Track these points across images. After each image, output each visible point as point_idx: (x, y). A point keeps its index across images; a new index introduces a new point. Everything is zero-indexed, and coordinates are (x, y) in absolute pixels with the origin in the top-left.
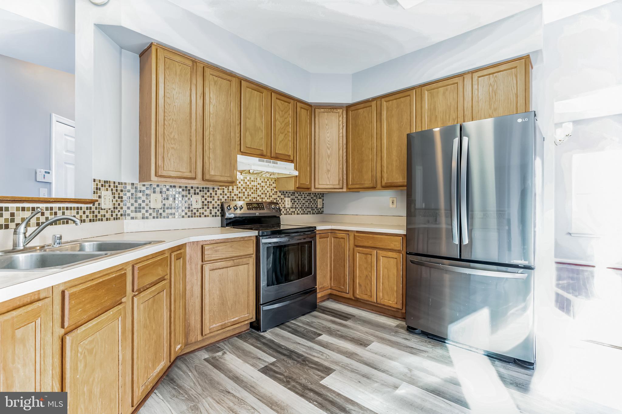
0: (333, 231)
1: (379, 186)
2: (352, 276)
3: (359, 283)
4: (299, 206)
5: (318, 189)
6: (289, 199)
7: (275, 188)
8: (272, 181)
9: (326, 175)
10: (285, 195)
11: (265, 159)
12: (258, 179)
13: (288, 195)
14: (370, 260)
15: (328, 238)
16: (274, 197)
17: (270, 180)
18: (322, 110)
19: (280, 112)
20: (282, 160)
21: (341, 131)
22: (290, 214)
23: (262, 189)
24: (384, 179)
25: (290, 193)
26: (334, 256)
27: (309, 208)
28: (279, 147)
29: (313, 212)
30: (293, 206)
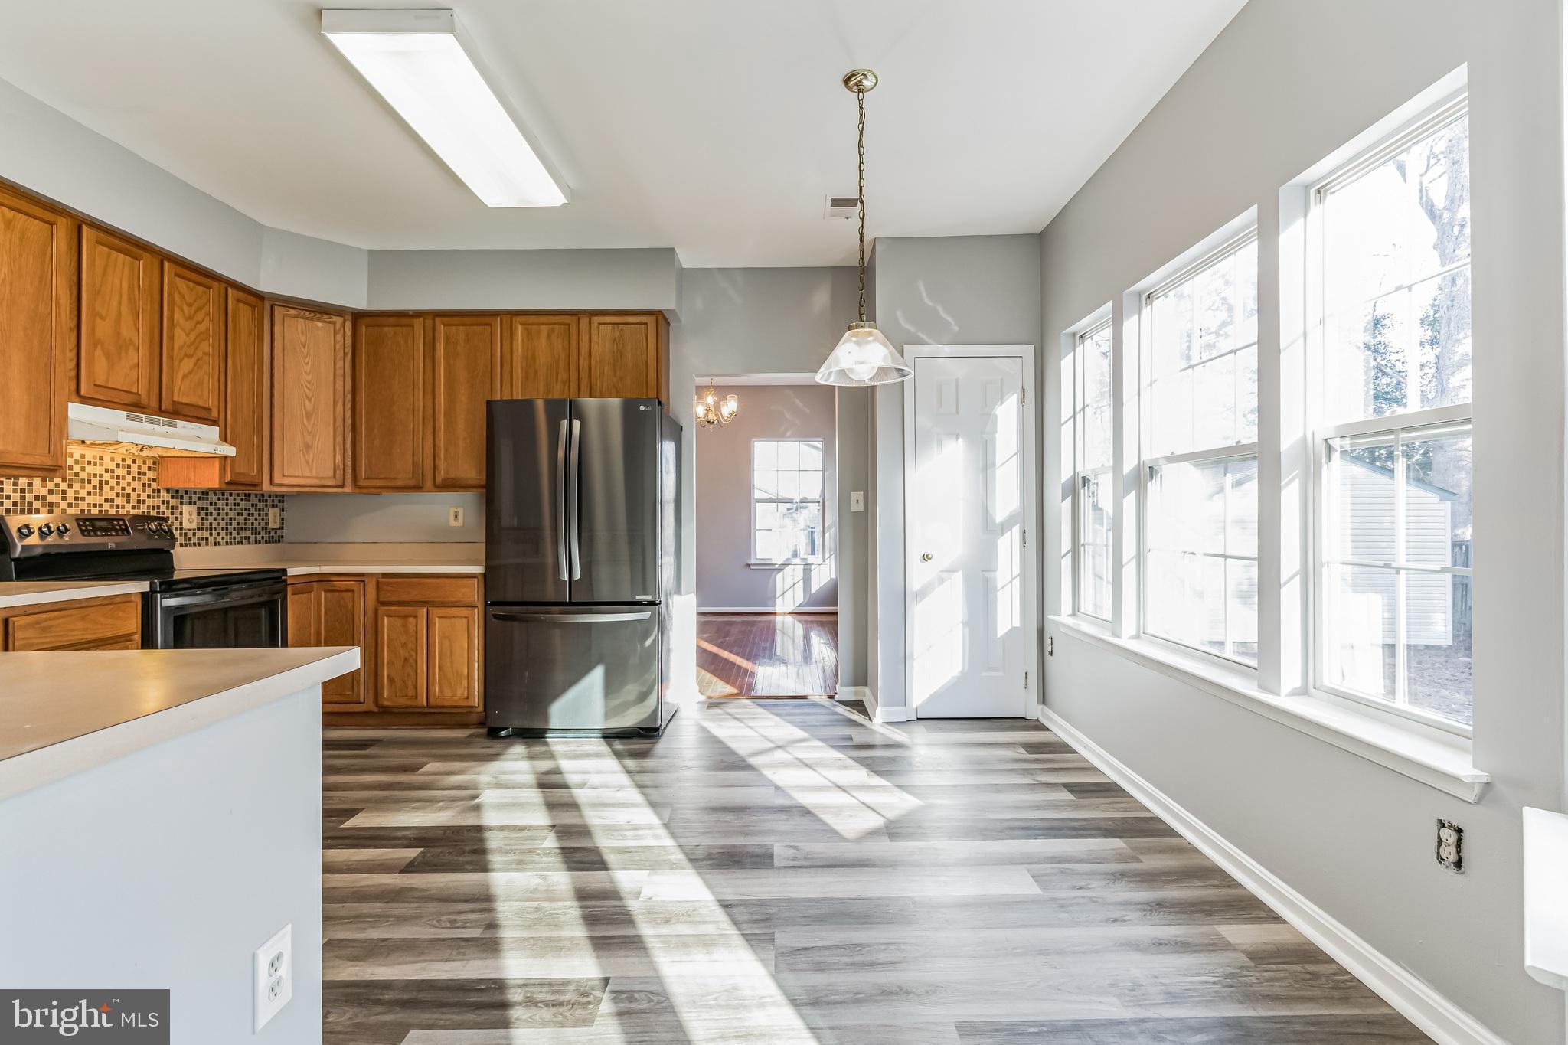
0: (323, 578)
1: (429, 483)
2: (373, 666)
3: (389, 676)
4: (219, 524)
5: (281, 485)
6: (194, 508)
7: (154, 480)
8: (145, 463)
9: (302, 456)
10: (182, 497)
11: (144, 416)
12: (107, 458)
13: (190, 498)
14: (415, 628)
15: (310, 592)
16: (150, 502)
17: (139, 462)
18: (293, 312)
19: (185, 307)
20: (189, 419)
21: (340, 364)
22: (195, 544)
23: (118, 484)
24: (440, 473)
25: (195, 493)
26: (325, 630)
27: (245, 529)
28: (182, 388)
29: (256, 538)
30: (203, 524)
